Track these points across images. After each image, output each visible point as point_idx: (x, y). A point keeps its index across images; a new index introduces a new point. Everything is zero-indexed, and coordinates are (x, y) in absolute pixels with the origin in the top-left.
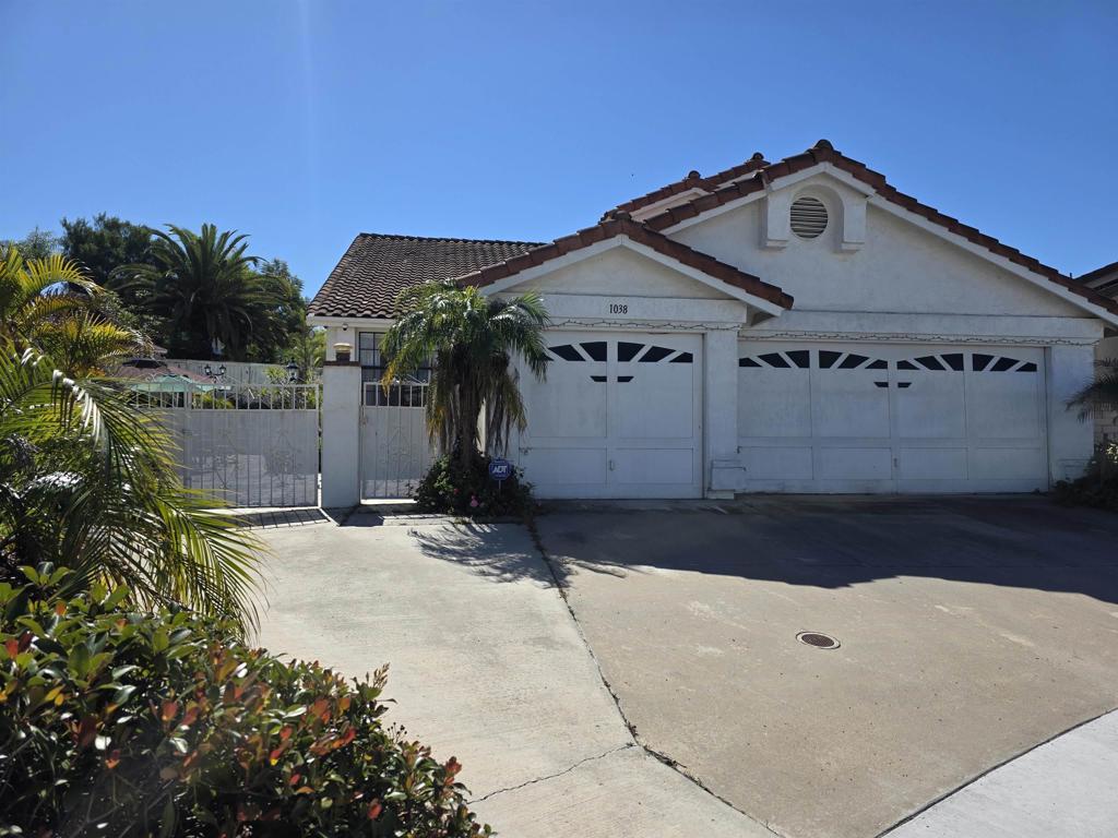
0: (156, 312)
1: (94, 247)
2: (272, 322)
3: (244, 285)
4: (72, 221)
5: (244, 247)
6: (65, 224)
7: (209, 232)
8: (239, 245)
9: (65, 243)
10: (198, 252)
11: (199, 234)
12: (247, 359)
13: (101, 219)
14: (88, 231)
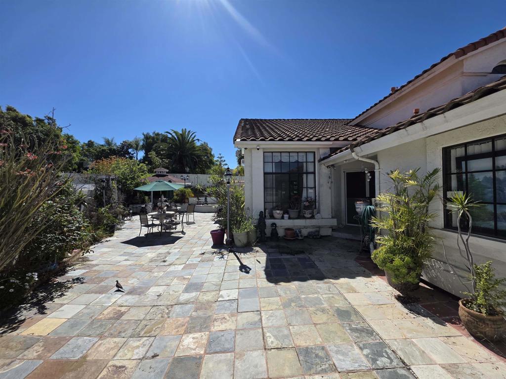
0: (167, 158)
1: (151, 140)
2: (204, 161)
3: (195, 148)
4: (145, 133)
5: (195, 136)
6: (143, 134)
7: (184, 131)
8: (193, 136)
9: (144, 140)
10: (181, 138)
11: (181, 132)
12: (196, 173)
13: (154, 133)
14: (150, 136)
